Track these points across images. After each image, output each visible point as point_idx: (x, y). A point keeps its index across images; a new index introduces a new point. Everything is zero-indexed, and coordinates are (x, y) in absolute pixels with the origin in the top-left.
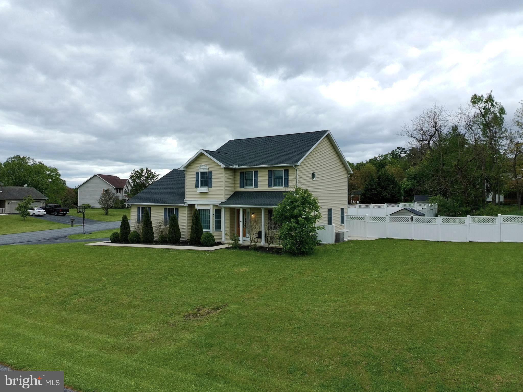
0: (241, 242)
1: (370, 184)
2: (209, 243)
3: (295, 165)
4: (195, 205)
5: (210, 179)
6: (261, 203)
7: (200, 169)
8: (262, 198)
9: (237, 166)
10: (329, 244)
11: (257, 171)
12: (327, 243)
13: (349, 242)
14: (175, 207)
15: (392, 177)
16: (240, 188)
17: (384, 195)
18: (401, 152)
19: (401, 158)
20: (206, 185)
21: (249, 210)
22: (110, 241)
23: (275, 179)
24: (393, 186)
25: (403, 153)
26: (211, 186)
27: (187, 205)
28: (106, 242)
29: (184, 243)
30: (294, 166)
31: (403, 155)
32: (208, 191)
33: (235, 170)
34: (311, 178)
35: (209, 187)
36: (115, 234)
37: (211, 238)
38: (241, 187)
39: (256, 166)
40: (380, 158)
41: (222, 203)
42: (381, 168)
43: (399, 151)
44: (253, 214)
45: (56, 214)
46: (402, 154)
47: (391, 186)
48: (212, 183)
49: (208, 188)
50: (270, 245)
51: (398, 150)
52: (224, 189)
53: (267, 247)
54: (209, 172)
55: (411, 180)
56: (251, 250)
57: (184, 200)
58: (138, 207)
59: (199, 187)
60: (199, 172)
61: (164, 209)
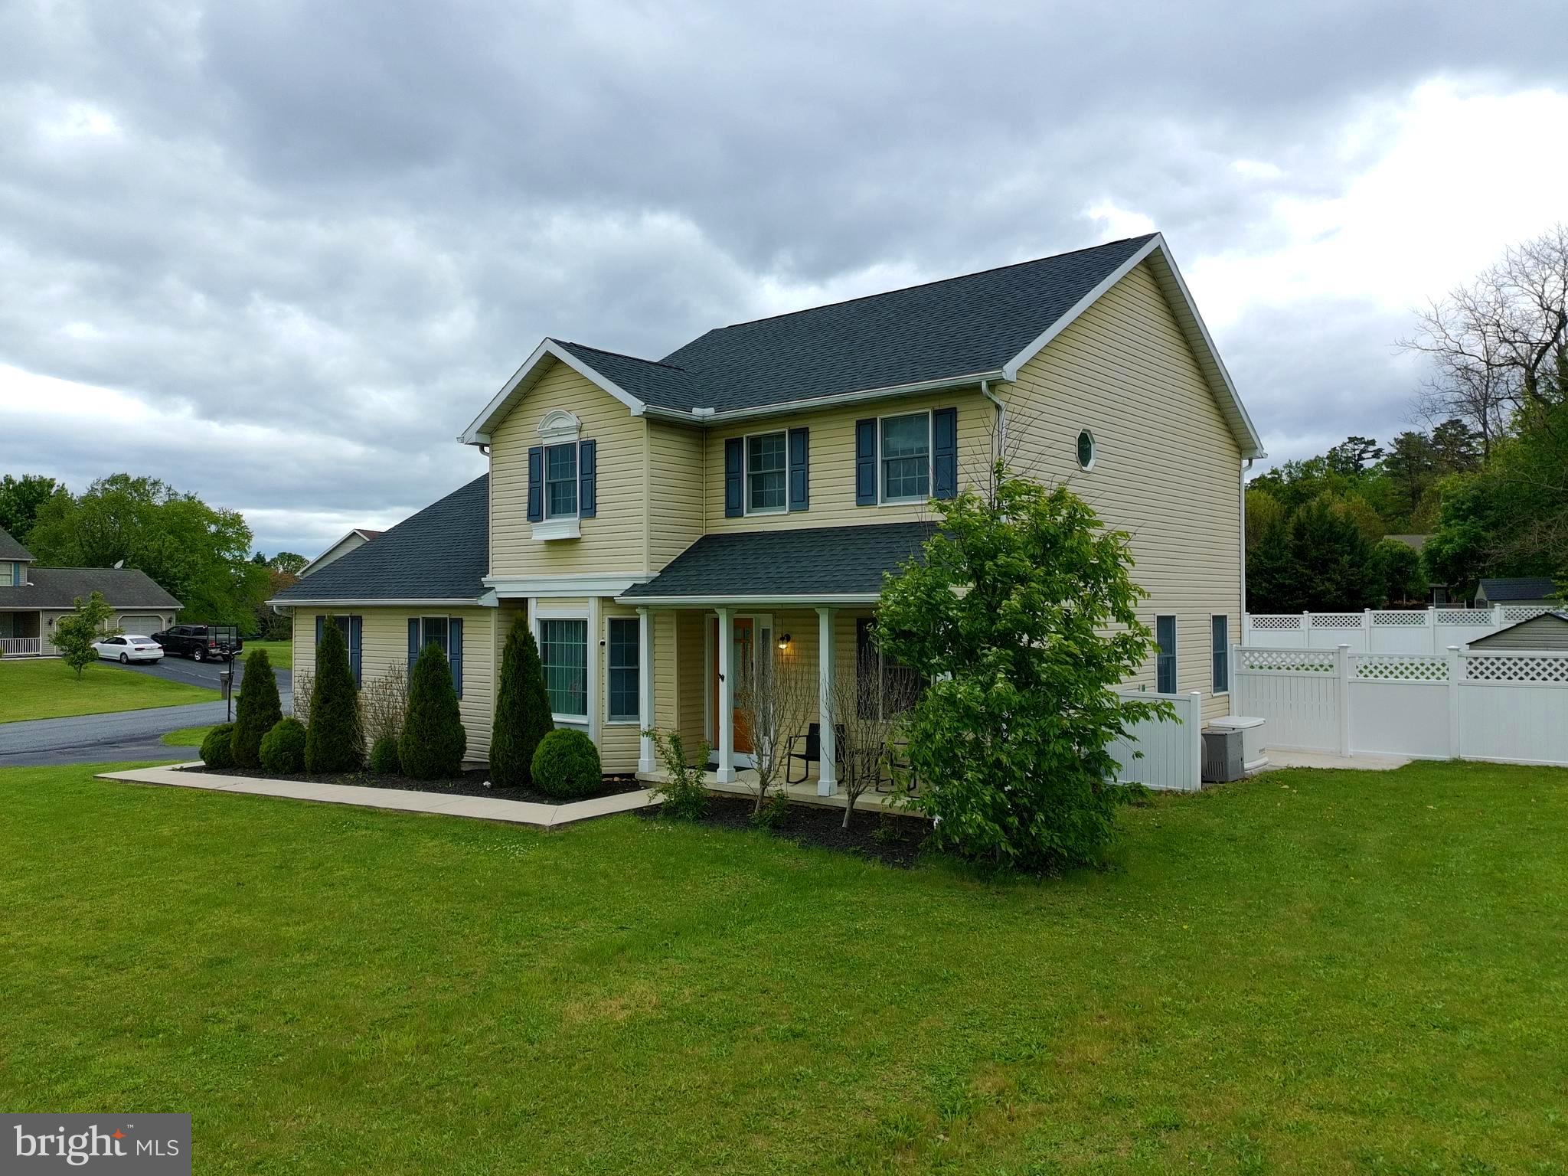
0: (720, 780)
1: (1265, 553)
2: (568, 781)
3: (990, 378)
4: (526, 599)
5: (586, 477)
6: (814, 579)
7: (546, 432)
8: (824, 558)
9: (710, 411)
10: (1170, 791)
11: (806, 432)
12: (1163, 786)
13: (1271, 779)
14: (451, 611)
15: (1348, 527)
16: (728, 516)
17: (1319, 589)
18: (1363, 451)
19: (1363, 473)
20: (567, 508)
21: (767, 622)
22: (202, 763)
23: (888, 461)
24: (1351, 560)
25: (1369, 455)
26: (590, 510)
27: (496, 604)
28: (186, 765)
29: (469, 782)
30: (984, 385)
31: (1369, 463)
32: (581, 535)
33: (700, 433)
34: (1074, 457)
35: (582, 517)
36: (222, 732)
37: (582, 756)
38: (733, 510)
39: (795, 405)
40: (1290, 472)
41: (635, 590)
42: (1297, 504)
43: (1354, 450)
44: (786, 638)
45: (198, 657)
46: (1364, 459)
47: (1346, 558)
48: (594, 496)
49: (577, 519)
50: (859, 799)
51: (1350, 445)
52: (644, 519)
53: (843, 810)
54: (583, 444)
55: (1464, 518)
56: (756, 826)
57: (483, 579)
58: (317, 618)
59: (542, 518)
60: (542, 447)
61: (409, 618)
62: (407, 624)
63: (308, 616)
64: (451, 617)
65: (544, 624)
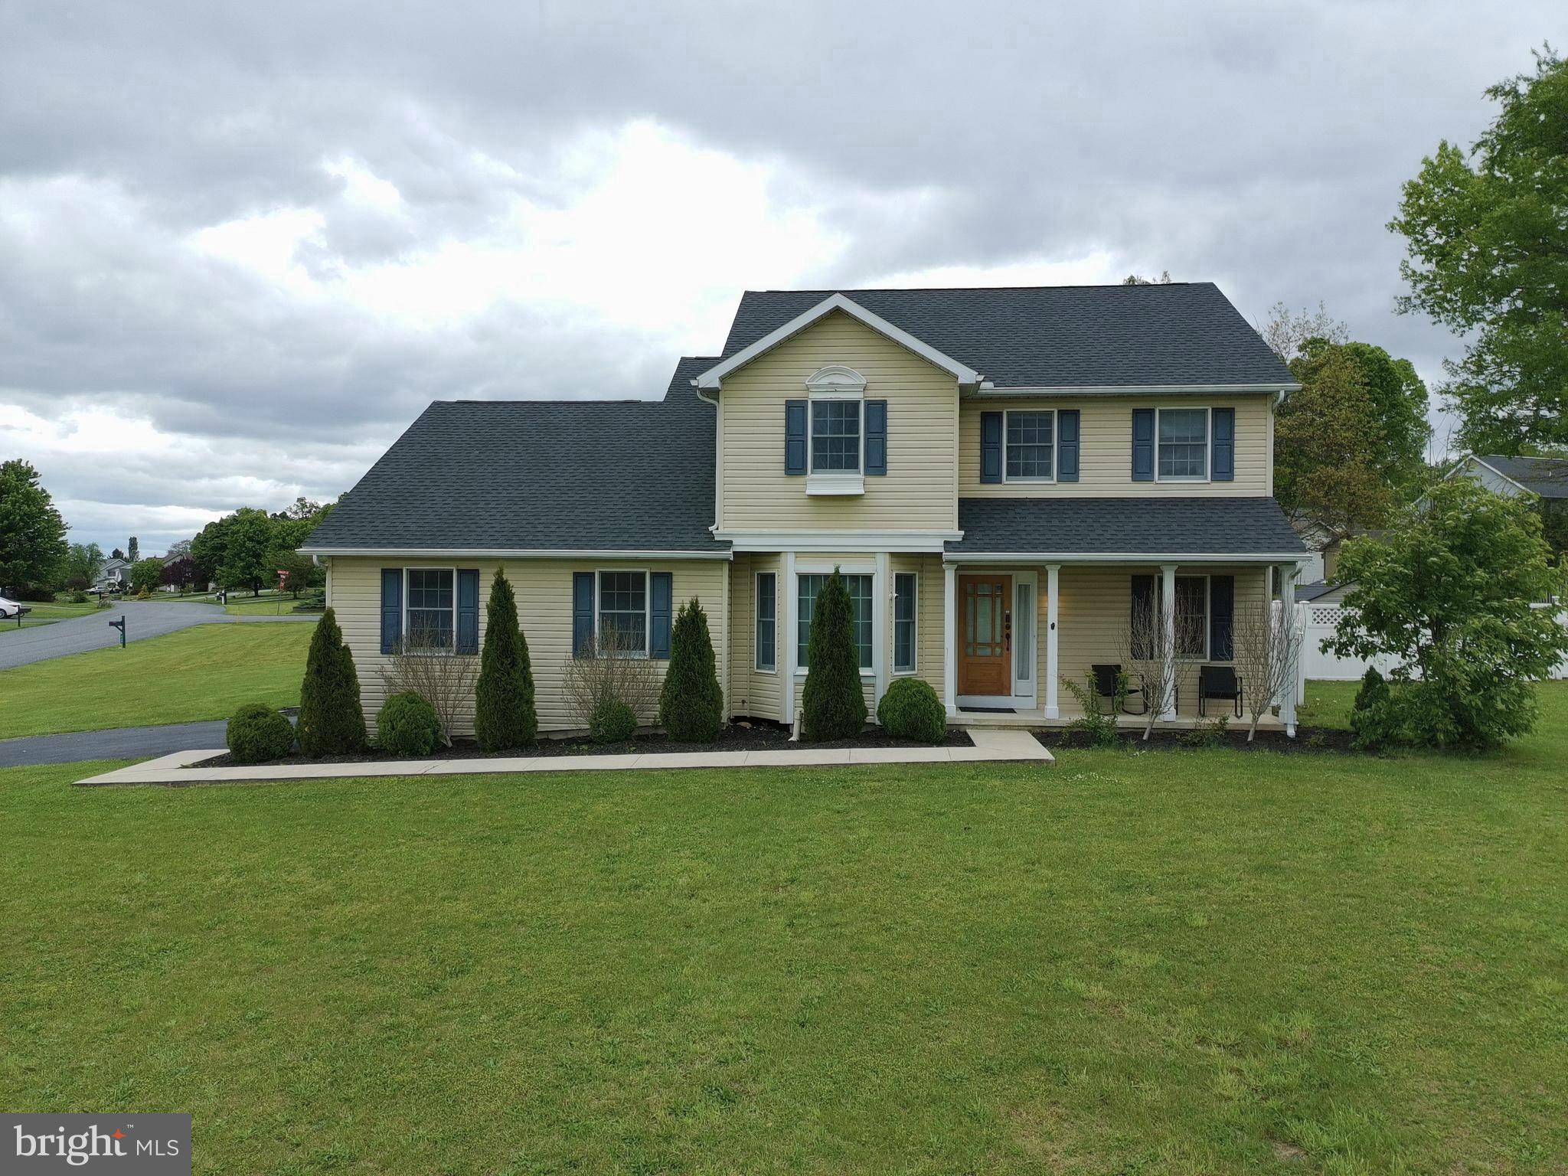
3: (1289, 388)
4: (775, 554)
7: (818, 386)
11: (1076, 413)
14: (653, 564)
16: (984, 482)
20: (847, 464)
26: (878, 466)
27: (731, 558)
30: (1281, 394)
32: (862, 492)
35: (866, 474)
38: (990, 477)
39: (1068, 390)
41: (953, 546)
48: (884, 455)
49: (861, 476)
54: (869, 404)
57: (711, 529)
58: (384, 572)
59: (805, 473)
60: (807, 401)
61: (574, 573)
62: (571, 578)
63: (372, 569)
64: (652, 571)
65: (803, 578)
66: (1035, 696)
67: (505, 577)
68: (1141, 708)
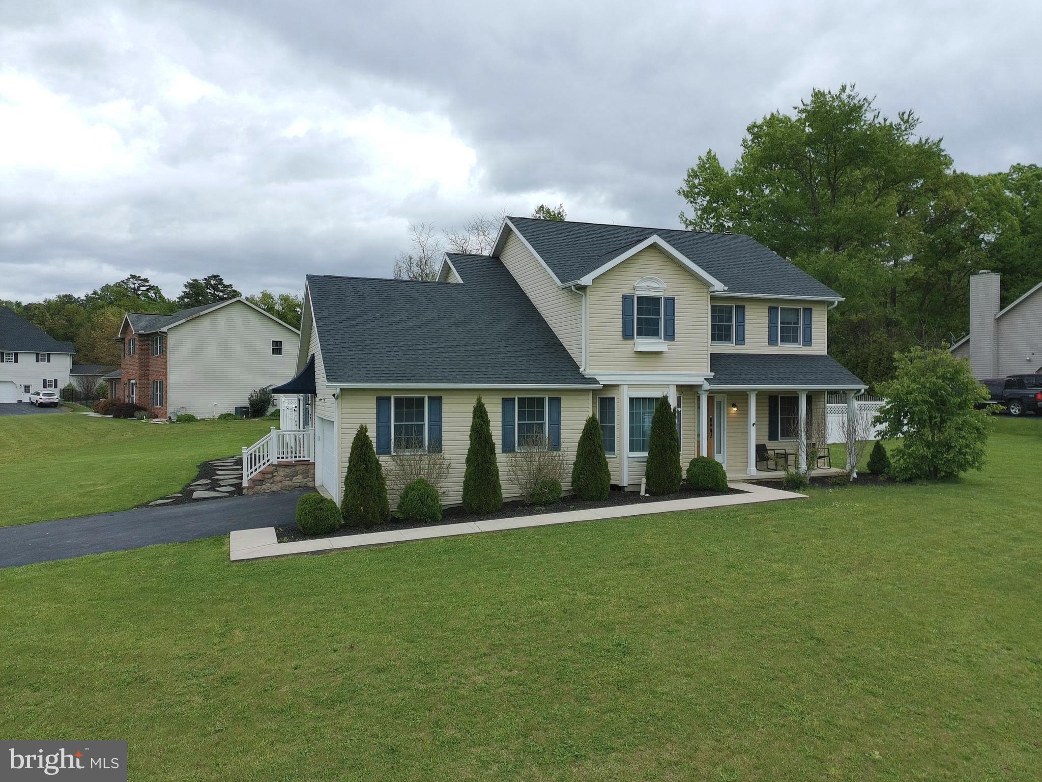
4: (619, 385)
5: (669, 317)
7: (641, 288)
11: (744, 307)
14: (551, 392)
20: (654, 333)
23: (783, 327)
26: (670, 336)
27: (602, 388)
29: (632, 497)
32: (662, 350)
35: (664, 339)
41: (707, 381)
44: (734, 405)
48: (673, 328)
49: (661, 341)
54: (666, 299)
57: (579, 371)
58: (378, 399)
59: (633, 338)
60: (634, 296)
61: (502, 398)
62: (501, 402)
63: (369, 397)
64: (550, 397)
65: (632, 401)
66: (726, 463)
67: (483, 401)
68: (774, 467)
